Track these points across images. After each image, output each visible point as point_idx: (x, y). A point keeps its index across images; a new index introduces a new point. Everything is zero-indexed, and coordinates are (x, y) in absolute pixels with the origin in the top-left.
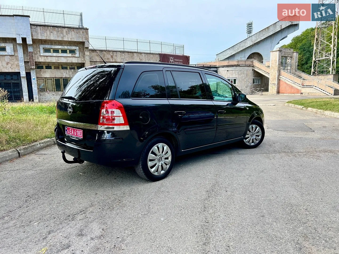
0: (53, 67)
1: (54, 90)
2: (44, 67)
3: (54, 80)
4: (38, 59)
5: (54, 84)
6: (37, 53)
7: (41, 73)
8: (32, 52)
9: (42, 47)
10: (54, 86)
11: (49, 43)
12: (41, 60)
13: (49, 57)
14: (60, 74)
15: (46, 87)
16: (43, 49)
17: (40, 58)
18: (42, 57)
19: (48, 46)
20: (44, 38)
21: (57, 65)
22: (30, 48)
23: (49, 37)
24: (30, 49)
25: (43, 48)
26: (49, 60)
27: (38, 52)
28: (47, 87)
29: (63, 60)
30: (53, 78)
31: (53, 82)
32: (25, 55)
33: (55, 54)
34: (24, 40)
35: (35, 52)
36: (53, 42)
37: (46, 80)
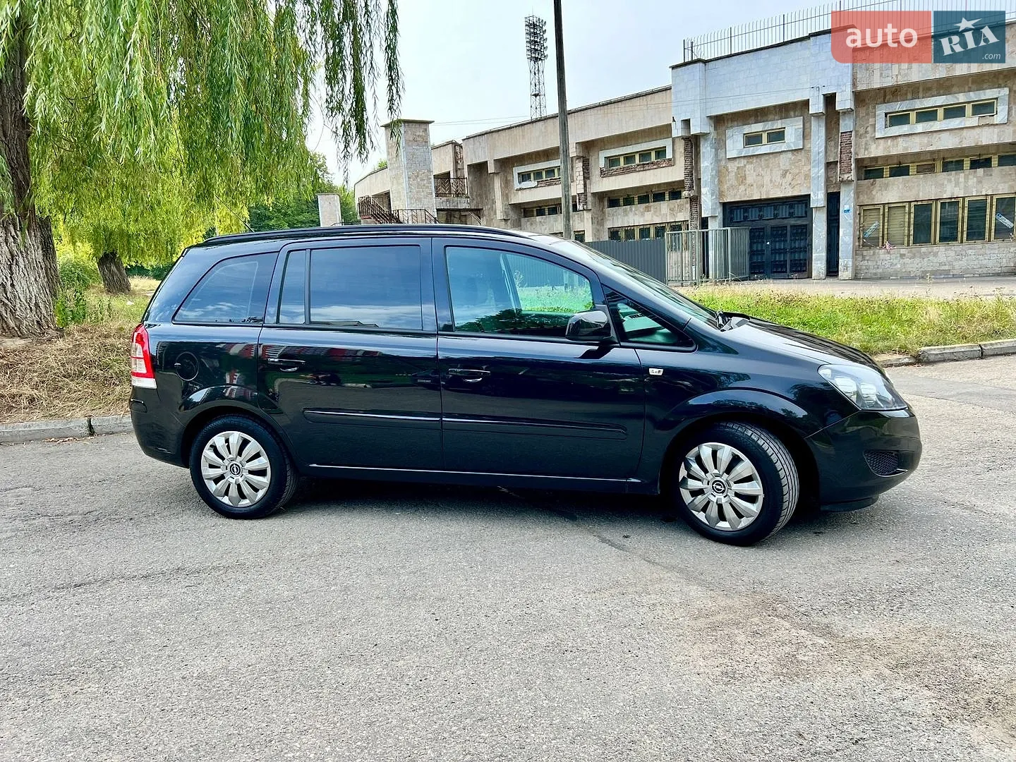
0: (913, 170)
1: (906, 242)
2: (886, 172)
3: (913, 210)
4: (866, 149)
5: (909, 222)
6: (866, 132)
7: (874, 193)
8: (851, 132)
9: (881, 110)
10: (909, 227)
11: (906, 94)
12: (876, 151)
13: (900, 140)
14: (933, 187)
15: (883, 231)
16: (886, 116)
17: (873, 147)
18: (880, 140)
19: (898, 107)
20: (889, 82)
21: (929, 160)
22: (846, 122)
23: (906, 75)
24: (846, 125)
25: (886, 114)
26: (899, 148)
27: (869, 129)
28: (886, 232)
29: (947, 142)
30: (910, 202)
31: (907, 217)
32: (832, 143)
33: (920, 127)
34: (830, 100)
35: (862, 131)
36: (921, 89)
37: (886, 210)
